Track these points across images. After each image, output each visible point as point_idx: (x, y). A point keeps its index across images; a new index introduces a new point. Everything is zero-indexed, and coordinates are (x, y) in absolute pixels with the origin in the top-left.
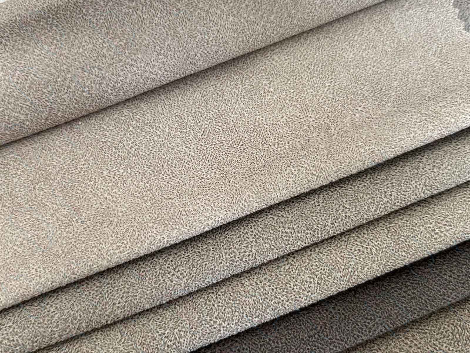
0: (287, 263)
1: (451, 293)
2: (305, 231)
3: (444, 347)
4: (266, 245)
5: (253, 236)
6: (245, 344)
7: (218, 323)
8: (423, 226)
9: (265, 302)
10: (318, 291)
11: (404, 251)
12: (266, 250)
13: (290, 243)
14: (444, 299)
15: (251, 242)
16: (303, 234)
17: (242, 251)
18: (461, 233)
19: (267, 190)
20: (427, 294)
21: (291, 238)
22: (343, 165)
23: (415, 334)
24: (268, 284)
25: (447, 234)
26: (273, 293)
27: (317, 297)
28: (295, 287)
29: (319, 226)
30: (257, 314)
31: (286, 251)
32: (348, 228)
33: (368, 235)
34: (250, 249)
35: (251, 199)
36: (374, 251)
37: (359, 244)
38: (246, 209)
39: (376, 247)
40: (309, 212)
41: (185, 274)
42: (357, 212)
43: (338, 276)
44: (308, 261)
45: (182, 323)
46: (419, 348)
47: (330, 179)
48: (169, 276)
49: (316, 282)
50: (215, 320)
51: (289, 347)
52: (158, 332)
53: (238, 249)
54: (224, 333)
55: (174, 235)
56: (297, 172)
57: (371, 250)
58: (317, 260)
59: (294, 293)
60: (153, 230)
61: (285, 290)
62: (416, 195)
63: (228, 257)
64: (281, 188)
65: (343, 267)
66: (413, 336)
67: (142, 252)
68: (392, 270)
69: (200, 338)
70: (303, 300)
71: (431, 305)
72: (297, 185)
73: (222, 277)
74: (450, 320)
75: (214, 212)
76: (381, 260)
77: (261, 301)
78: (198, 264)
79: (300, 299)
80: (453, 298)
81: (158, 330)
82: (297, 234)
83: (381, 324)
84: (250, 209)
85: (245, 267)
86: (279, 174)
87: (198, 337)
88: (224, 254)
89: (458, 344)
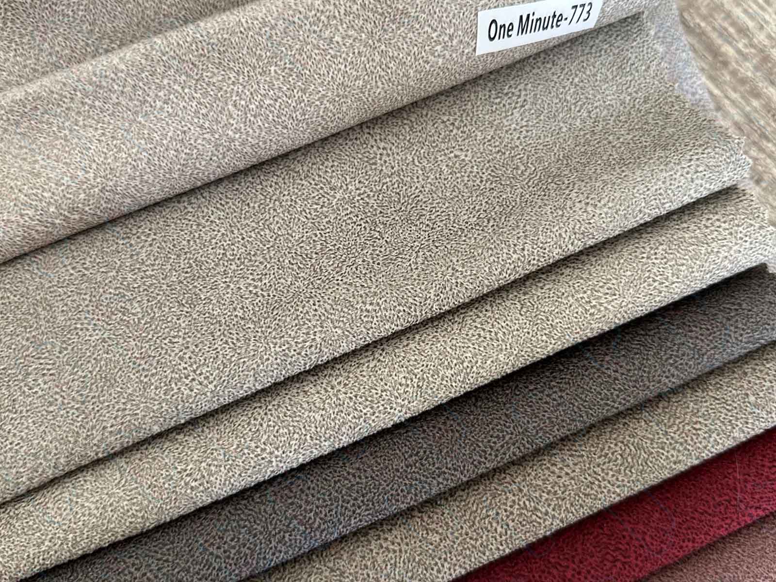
1: (618, 396)
2: (395, 307)
3: (610, 475)
4: (337, 330)
5: (317, 318)
6: (312, 481)
7: (268, 451)
8: (573, 296)
9: (338, 417)
10: (418, 398)
11: (546, 334)
12: (336, 338)
13: (373, 326)
14: (607, 404)
15: (315, 326)
16: (393, 312)
17: (299, 341)
18: (630, 306)
20: (581, 398)
21: (375, 319)
23: (566, 458)
24: (343, 390)
25: (609, 307)
26: (351, 404)
27: (418, 406)
28: (384, 394)
29: (417, 299)
30: (327, 436)
31: (368, 339)
32: (461, 301)
33: (492, 312)
34: (312, 337)
37: (479, 326)
39: (504, 330)
40: (402, 279)
41: (211, 378)
42: (473, 277)
43: (447, 374)
44: (402, 354)
45: (212, 454)
46: (572, 478)
48: (187, 382)
49: (415, 385)
50: (263, 446)
51: (377, 483)
52: (176, 468)
53: (294, 338)
54: (277, 465)
57: (496, 334)
58: (417, 352)
59: (382, 403)
61: (369, 399)
62: (561, 248)
63: (278, 349)
66: (563, 461)
68: (528, 363)
69: (240, 475)
70: (396, 412)
71: (587, 413)
73: (270, 380)
74: (618, 436)
76: (511, 348)
77: (333, 416)
78: (231, 362)
79: (392, 411)
80: (620, 403)
81: (177, 465)
82: (384, 312)
83: (514, 444)
85: (305, 364)
87: (238, 473)
88: (272, 346)
89: (630, 471)
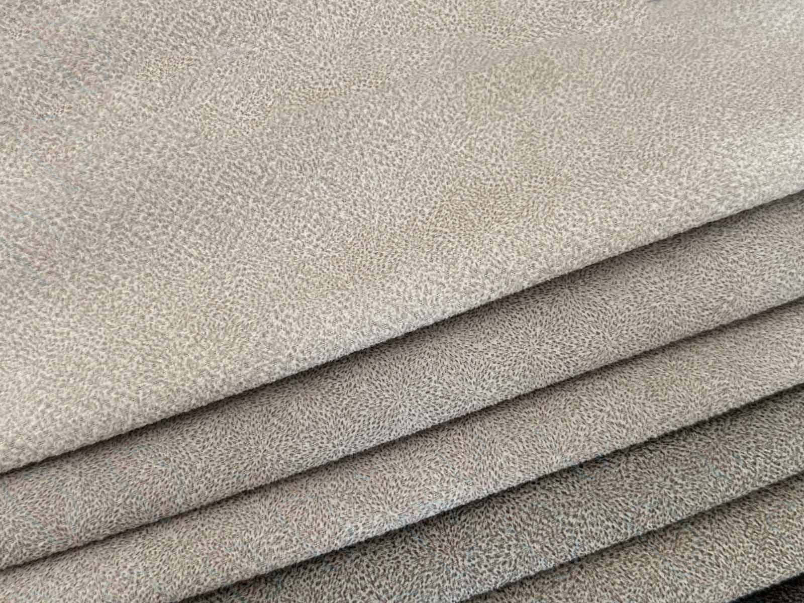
0: (568, 576)
2: (603, 522)
4: (535, 545)
5: (512, 528)
11: (774, 561)
12: (534, 554)
13: (577, 543)
15: (509, 539)
16: (600, 528)
17: (492, 555)
19: (540, 450)
21: (579, 535)
22: (674, 411)
29: (629, 514)
31: (569, 557)
32: (679, 518)
33: (712, 531)
34: (507, 551)
35: (512, 464)
36: (722, 560)
37: (696, 546)
38: (501, 481)
40: (611, 488)
41: (391, 592)
42: (695, 492)
44: (606, 575)
47: (650, 434)
48: (364, 594)
53: (485, 551)
55: (375, 523)
56: (593, 419)
57: (717, 558)
58: (623, 574)
60: (338, 512)
62: (797, 464)
64: (564, 448)
65: (668, 588)
67: (317, 550)
72: (592, 443)
75: (445, 485)
76: (733, 576)
82: (590, 527)
84: (508, 482)
86: (560, 422)
